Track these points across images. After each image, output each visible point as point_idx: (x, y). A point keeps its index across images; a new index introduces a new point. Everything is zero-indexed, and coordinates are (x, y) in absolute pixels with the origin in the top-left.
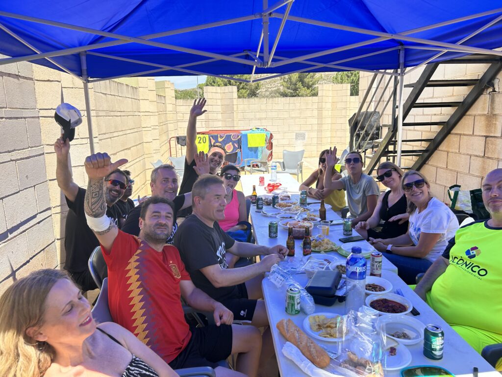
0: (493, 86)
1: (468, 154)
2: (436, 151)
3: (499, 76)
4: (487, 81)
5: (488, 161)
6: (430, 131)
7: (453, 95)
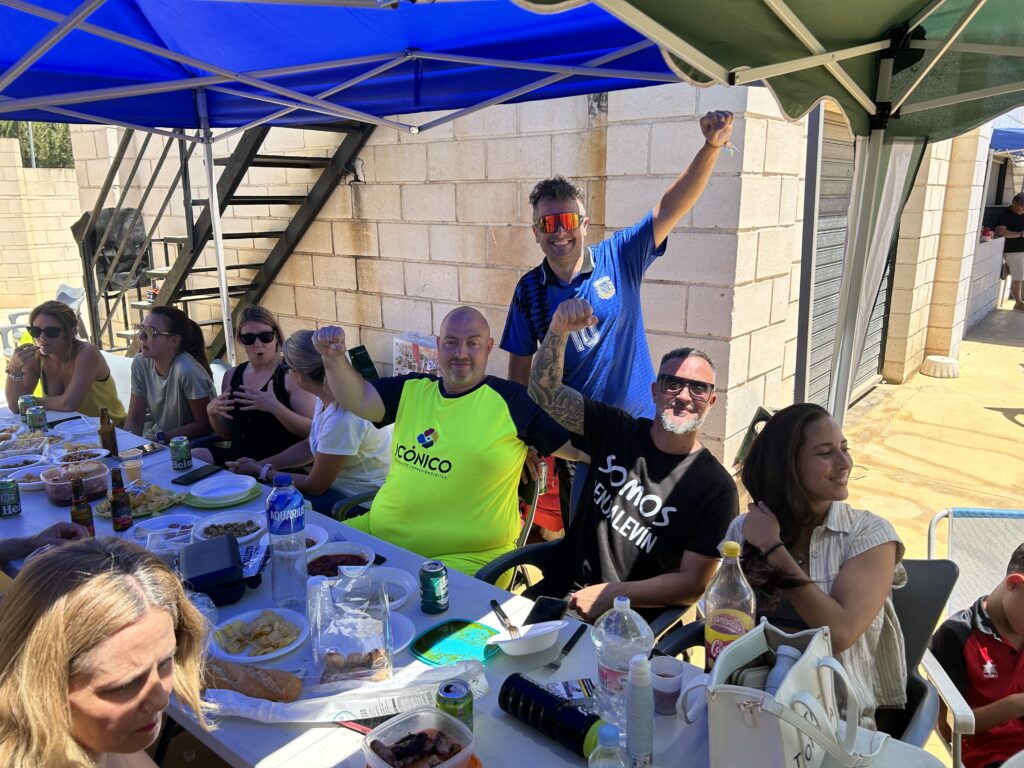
0: (355, 172)
1: (330, 289)
2: (272, 286)
3: (361, 155)
4: (344, 163)
5: (365, 298)
6: (254, 249)
7: (286, 183)
